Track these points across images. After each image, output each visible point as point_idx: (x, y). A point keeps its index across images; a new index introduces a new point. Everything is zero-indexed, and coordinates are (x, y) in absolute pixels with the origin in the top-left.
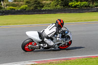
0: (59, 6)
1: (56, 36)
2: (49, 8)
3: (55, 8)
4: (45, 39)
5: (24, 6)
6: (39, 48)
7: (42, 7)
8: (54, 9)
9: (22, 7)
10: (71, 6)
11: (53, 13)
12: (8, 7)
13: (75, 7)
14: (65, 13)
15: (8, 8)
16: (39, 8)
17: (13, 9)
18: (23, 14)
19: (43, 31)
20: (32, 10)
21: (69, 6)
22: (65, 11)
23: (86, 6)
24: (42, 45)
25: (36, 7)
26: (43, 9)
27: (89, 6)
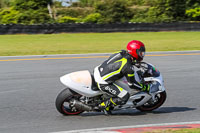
0: (164, 17)
2: (144, 20)
3: (157, 20)
5: (94, 15)
7: (131, 17)
8: (155, 22)
9: (89, 17)
10: (190, 17)
11: (152, 31)
12: (60, 16)
14: (177, 30)
15: (60, 19)
16: (123, 20)
17: (70, 21)
18: (92, 31)
20: (110, 22)
21: (186, 17)
22: (177, 26)
25: (117, 18)
26: (131, 21)
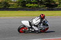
1: (40, 24)
3: (17, 7)
4: (33, 26)
6: (29, 31)
7: (9, 6)
10: (27, 7)
13: (30, 7)
16: (7, 7)
19: (32, 21)
23: (36, 7)
24: (31, 29)
25: (5, 6)
26: (10, 8)
27: (38, 7)
